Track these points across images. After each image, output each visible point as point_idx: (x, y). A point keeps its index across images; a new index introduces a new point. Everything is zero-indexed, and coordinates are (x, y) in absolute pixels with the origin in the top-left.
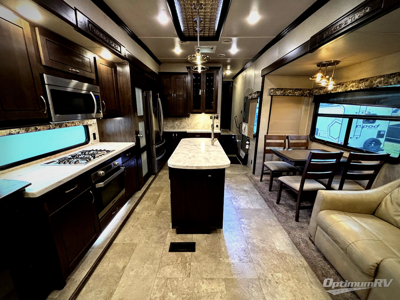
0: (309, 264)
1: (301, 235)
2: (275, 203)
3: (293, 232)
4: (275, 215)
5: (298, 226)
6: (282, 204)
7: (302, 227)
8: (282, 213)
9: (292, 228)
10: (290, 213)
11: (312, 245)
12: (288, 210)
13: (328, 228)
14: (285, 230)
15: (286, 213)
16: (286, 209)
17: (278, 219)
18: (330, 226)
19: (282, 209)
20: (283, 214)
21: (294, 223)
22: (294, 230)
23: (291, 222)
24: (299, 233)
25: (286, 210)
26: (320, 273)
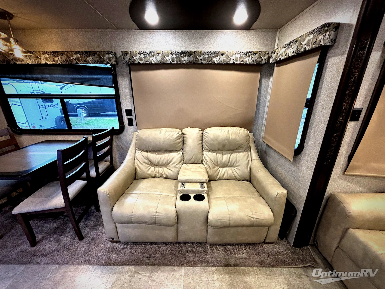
0: (133, 265)
1: (102, 248)
2: (30, 249)
3: (92, 256)
4: (48, 264)
5: (87, 243)
6: (42, 240)
7: (94, 239)
8: (55, 251)
9: (86, 252)
10: (65, 239)
11: (118, 244)
12: (58, 240)
13: (131, 218)
14: (81, 264)
15: (59, 245)
16: (54, 239)
17: (58, 264)
18: (132, 215)
19: (49, 246)
20: (59, 250)
21: (82, 246)
22: (90, 252)
23: (78, 247)
24: (98, 249)
25: (55, 241)
26: (145, 260)
